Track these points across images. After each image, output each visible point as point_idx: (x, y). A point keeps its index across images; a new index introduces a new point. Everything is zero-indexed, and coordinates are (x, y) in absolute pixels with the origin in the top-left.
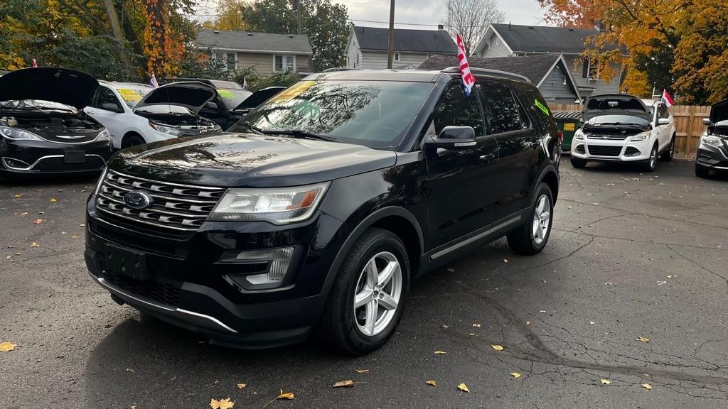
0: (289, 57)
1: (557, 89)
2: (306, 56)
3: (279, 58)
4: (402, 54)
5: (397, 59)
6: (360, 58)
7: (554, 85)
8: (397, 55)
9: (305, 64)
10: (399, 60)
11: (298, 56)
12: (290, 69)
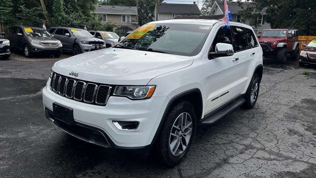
0: (128, 16)
2: (135, 15)
3: (124, 16)
4: (175, 14)
9: (134, 19)
10: (174, 17)
11: (132, 16)
12: (128, 21)
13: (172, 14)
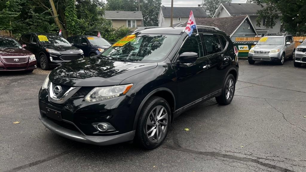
0: (134, 21)
1: (245, 31)
2: (141, 20)
3: (129, 21)
4: (181, 18)
5: (179, 20)
6: (164, 20)
7: (245, 29)
8: (179, 18)
9: (140, 23)
10: (180, 21)
11: (137, 20)
12: (134, 26)
13: (178, 18)
